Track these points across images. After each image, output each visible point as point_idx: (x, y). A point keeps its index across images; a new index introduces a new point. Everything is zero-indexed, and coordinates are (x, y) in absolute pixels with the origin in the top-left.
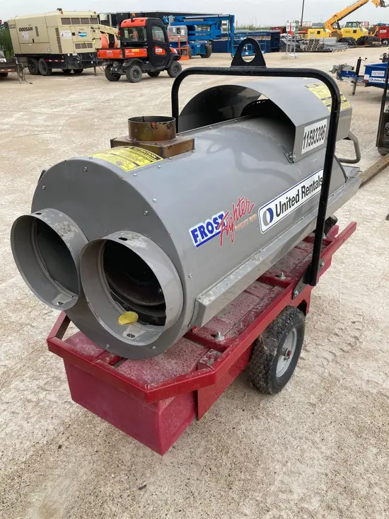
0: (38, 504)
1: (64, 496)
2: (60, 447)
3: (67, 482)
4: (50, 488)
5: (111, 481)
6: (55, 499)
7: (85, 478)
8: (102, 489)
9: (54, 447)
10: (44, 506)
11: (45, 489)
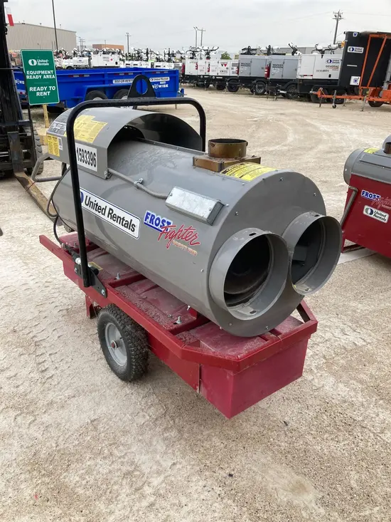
0: (291, 496)
1: (285, 475)
2: (231, 475)
3: (271, 472)
4: (276, 486)
5: (277, 441)
6: (287, 482)
7: (269, 458)
8: (283, 448)
9: (229, 481)
10: (293, 490)
11: (276, 489)
